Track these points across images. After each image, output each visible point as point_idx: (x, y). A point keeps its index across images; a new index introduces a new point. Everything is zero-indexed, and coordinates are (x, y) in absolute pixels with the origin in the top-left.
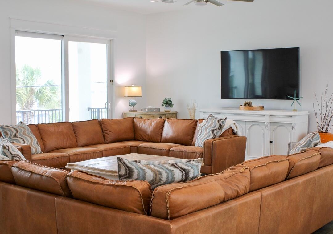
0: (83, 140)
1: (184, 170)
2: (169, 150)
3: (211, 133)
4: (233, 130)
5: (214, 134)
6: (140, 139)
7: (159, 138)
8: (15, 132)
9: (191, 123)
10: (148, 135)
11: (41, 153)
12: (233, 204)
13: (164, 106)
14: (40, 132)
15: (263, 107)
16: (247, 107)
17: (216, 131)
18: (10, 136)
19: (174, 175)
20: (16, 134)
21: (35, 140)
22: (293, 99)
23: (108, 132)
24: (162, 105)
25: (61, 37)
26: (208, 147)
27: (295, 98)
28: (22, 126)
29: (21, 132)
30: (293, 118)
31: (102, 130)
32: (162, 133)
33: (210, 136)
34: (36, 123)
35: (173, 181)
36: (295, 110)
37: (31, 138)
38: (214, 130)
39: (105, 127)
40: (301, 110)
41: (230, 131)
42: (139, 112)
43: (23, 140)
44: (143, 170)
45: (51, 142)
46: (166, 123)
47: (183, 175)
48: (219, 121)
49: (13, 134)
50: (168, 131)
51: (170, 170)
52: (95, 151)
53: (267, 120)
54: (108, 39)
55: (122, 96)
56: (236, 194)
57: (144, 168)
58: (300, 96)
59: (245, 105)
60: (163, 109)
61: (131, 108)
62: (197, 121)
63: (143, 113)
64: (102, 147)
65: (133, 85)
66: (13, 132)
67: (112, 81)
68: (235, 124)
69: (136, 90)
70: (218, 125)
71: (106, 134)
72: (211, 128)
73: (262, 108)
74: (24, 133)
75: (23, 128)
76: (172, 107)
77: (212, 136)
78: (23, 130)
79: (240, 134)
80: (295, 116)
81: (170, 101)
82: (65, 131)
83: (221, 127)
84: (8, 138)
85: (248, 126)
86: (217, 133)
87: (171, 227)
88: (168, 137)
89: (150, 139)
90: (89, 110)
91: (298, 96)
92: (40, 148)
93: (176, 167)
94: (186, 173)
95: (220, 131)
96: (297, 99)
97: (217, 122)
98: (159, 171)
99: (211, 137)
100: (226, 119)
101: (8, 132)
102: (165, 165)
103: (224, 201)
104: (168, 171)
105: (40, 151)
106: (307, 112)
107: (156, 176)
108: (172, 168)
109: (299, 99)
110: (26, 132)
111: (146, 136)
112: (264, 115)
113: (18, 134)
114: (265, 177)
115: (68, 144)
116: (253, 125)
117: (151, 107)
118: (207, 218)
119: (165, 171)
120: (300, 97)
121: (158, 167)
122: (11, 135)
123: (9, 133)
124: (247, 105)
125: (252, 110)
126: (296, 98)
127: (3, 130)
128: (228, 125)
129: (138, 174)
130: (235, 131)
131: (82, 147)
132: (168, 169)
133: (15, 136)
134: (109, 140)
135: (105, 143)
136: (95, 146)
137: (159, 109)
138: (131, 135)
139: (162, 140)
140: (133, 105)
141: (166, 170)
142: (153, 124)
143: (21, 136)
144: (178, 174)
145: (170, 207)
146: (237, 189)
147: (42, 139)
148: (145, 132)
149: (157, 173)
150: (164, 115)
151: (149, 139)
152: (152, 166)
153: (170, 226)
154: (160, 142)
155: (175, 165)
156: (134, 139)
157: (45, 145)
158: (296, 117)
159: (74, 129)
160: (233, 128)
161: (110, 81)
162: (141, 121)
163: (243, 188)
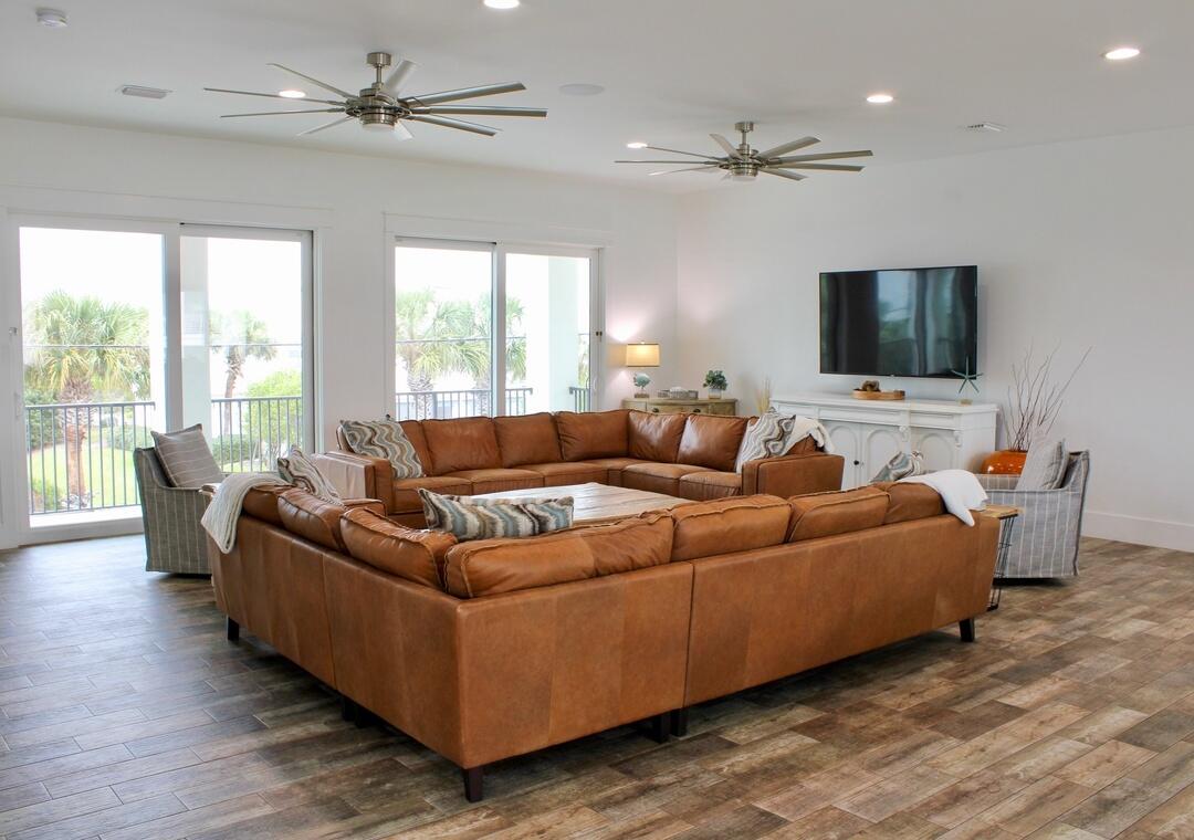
0: (513, 454)
1: (537, 517)
2: (678, 480)
3: (762, 446)
4: (816, 442)
5: (768, 449)
7: (673, 455)
8: (369, 434)
9: (736, 424)
10: (652, 447)
11: (422, 476)
12: (616, 582)
13: (708, 387)
14: (425, 437)
15: (903, 393)
16: (869, 393)
17: (772, 443)
18: (360, 443)
19: (518, 526)
20: (370, 439)
21: (410, 450)
22: (964, 378)
23: (570, 440)
24: (705, 385)
25: (490, 247)
26: (750, 476)
27: (967, 376)
28: (388, 423)
29: (382, 434)
30: (956, 418)
31: (559, 435)
32: (679, 444)
33: (759, 453)
34: (419, 419)
35: (493, 535)
36: (966, 402)
37: (401, 446)
38: (769, 440)
39: (563, 429)
40: (982, 402)
41: (809, 444)
42: (654, 398)
43: (385, 450)
44: (462, 515)
45: (445, 457)
46: (688, 422)
47: (534, 527)
48: (779, 423)
49: (367, 439)
50: (691, 440)
51: (511, 517)
52: (529, 476)
53: (903, 421)
54: (592, 246)
55: (623, 365)
56: (627, 563)
57: (464, 511)
58: (978, 373)
59: (864, 389)
60: (705, 394)
61: (638, 390)
62: (747, 420)
63: (662, 400)
64: (547, 469)
65: (643, 343)
66: (365, 435)
67: (599, 334)
68: (819, 428)
69: (645, 353)
70: (777, 431)
71: (567, 445)
72: (763, 437)
73: (901, 396)
74: (389, 438)
75: (389, 427)
76: (724, 389)
77: (764, 453)
78: (387, 430)
79: (831, 450)
80: (960, 414)
81: (720, 376)
82: (475, 434)
83: (783, 436)
84: (356, 445)
85: (867, 433)
86: (773, 446)
87: (459, 610)
88: (689, 452)
89: (657, 455)
90: (571, 393)
91: (973, 371)
92: (420, 468)
93: (522, 512)
94: (540, 524)
95: (781, 443)
96: (971, 379)
97: (776, 425)
98: (491, 518)
99: (762, 455)
100: (794, 417)
101: (356, 434)
102: (503, 507)
103: (597, 574)
104: (508, 519)
105: (420, 472)
106: (994, 406)
107: (485, 525)
108: (515, 514)
109: (975, 378)
110: (393, 437)
111: (649, 448)
112: (898, 412)
113: (375, 440)
114: (714, 536)
115: (481, 461)
116: (877, 432)
117: (678, 389)
118: (544, 603)
119: (501, 518)
121: (491, 510)
122: (362, 441)
123: (359, 437)
124: (868, 388)
125: (876, 399)
126: (970, 376)
127: (348, 431)
128: (805, 432)
129: (454, 522)
130: (821, 444)
131: (511, 467)
132: (506, 514)
133: (370, 442)
134: (572, 456)
135: (562, 460)
136: (535, 467)
137: (697, 393)
138: (621, 447)
139: (679, 457)
140: (642, 383)
141: (503, 515)
142: (663, 424)
143: (382, 441)
144: (525, 524)
145: (470, 580)
146: (630, 553)
147: (429, 450)
148: (646, 440)
149: (487, 521)
150: (704, 405)
151: (654, 455)
152: (480, 509)
153: (456, 608)
154: (675, 462)
155: (521, 507)
156: (629, 455)
157: (433, 462)
158: (963, 418)
159: (496, 433)
160: (815, 438)
161: (597, 334)
162: (641, 418)
163: (647, 552)
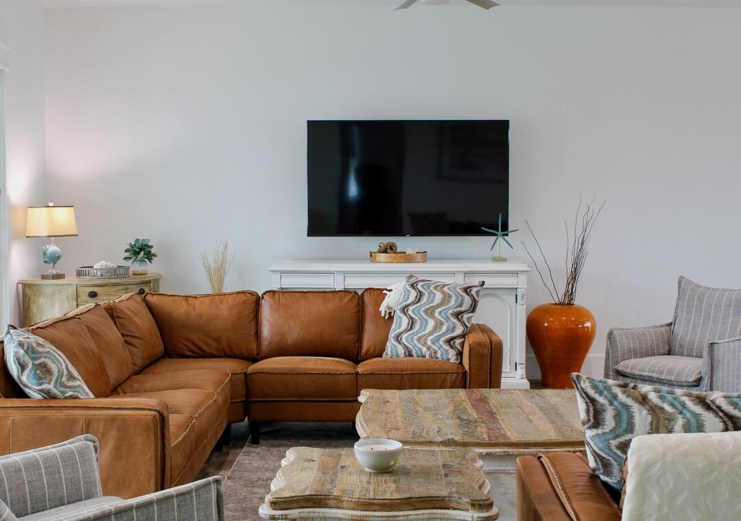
5: (463, 324)
6: (189, 353)
13: (132, 261)
18: (57, 379)
22: (496, 235)
23: (135, 341)
27: (500, 233)
30: (520, 275)
31: (121, 335)
36: (500, 260)
61: (49, 269)
65: (51, 204)
71: (132, 347)
73: (425, 256)
77: (460, 329)
81: (148, 245)
84: (53, 383)
89: (227, 349)
91: (505, 227)
96: (504, 235)
109: (507, 235)
111: (210, 342)
112: (453, 273)
117: (104, 263)
120: (509, 230)
124: (389, 250)
126: (503, 233)
127: (33, 359)
137: (129, 269)
140: (53, 259)
151: (223, 350)
